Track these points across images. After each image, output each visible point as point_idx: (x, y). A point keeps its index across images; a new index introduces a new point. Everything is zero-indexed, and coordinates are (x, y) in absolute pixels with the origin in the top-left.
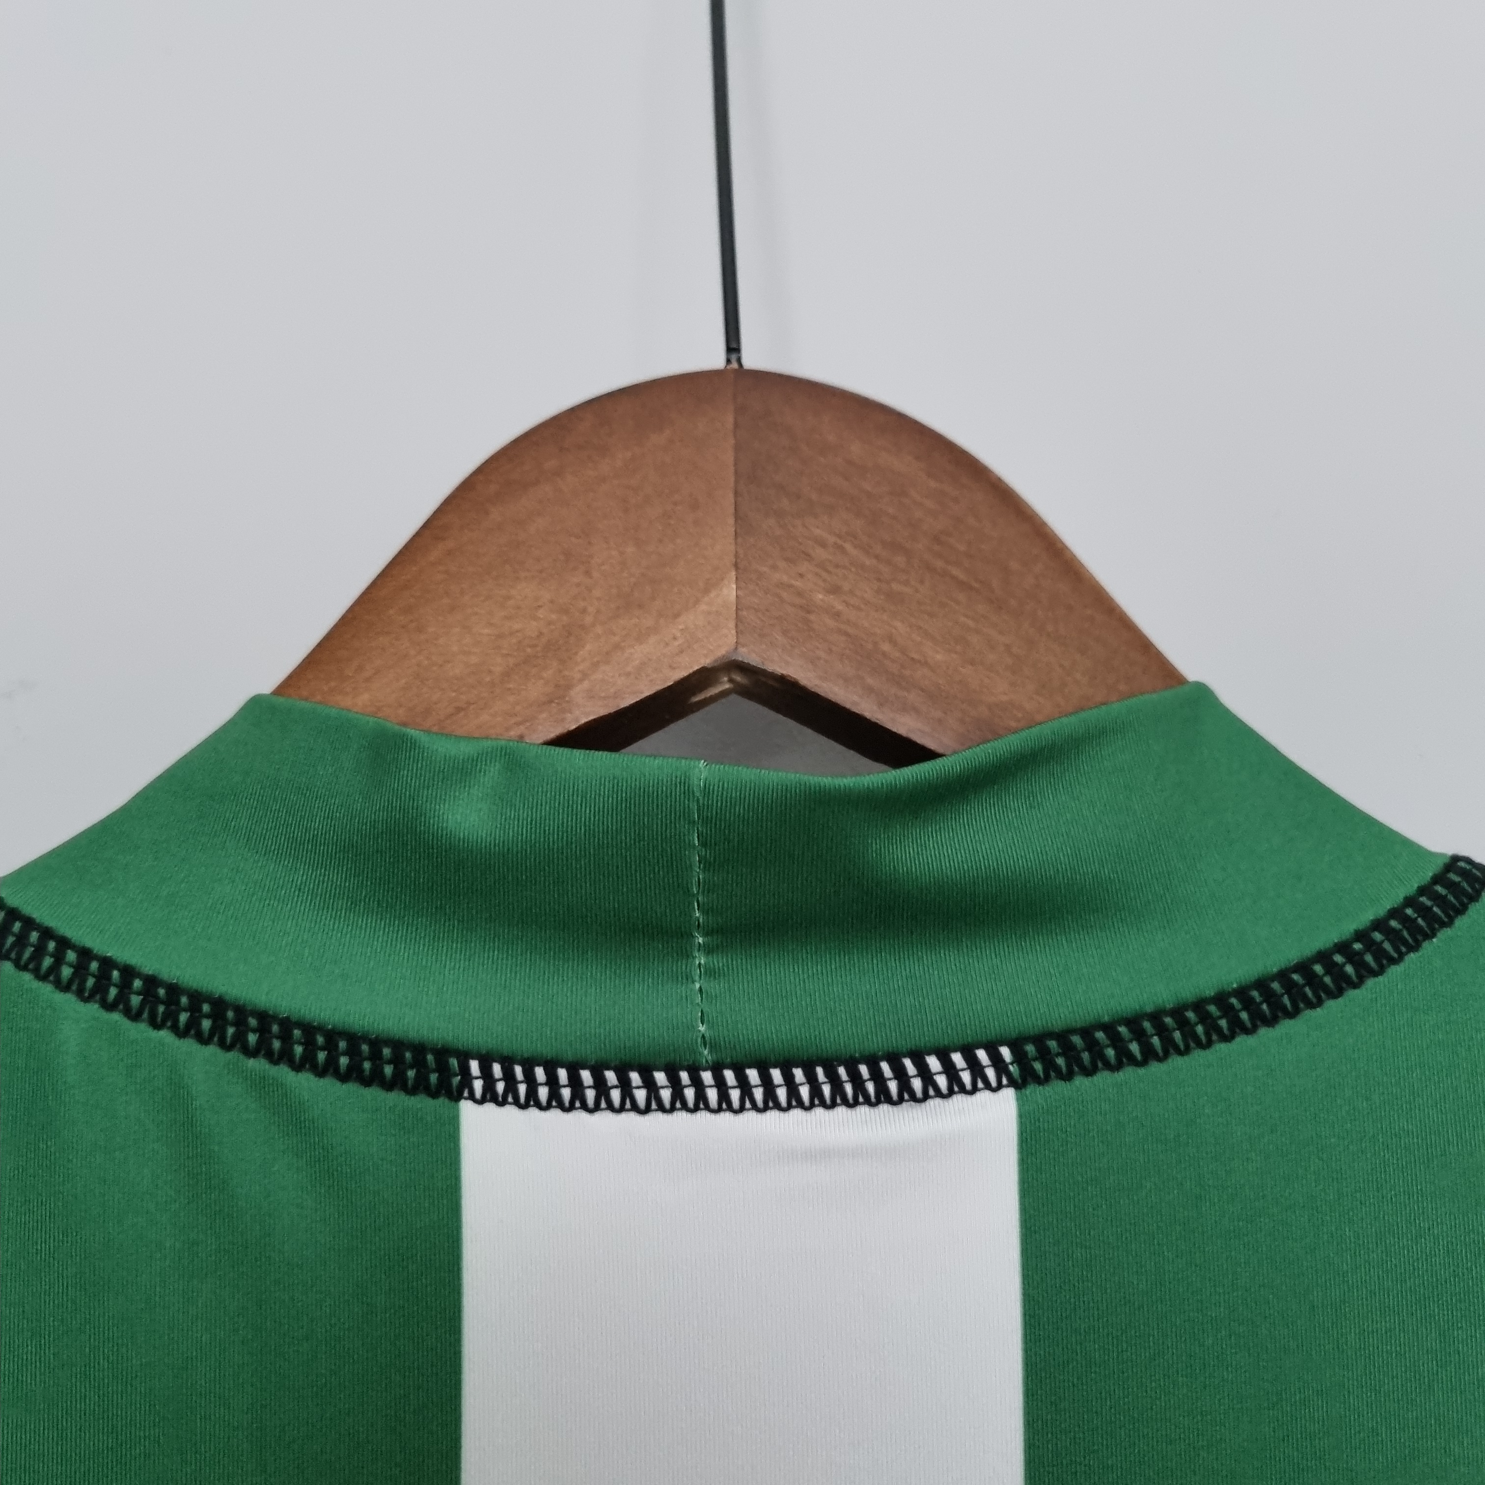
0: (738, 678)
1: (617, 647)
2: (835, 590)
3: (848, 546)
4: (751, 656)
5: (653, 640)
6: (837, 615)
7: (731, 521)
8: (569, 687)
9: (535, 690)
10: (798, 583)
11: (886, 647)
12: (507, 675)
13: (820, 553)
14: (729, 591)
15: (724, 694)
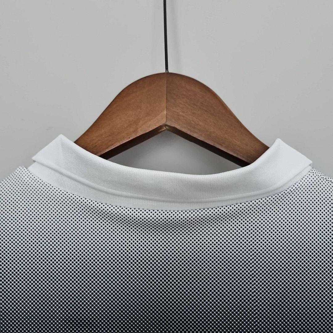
0: (167, 127)
1: (146, 122)
2: (183, 112)
3: (186, 104)
4: (168, 123)
5: (152, 121)
6: (183, 116)
7: (165, 100)
8: (138, 129)
9: (132, 130)
10: (177, 111)
11: (192, 122)
12: (127, 127)
13: (181, 106)
14: (165, 112)
15: (165, 130)
